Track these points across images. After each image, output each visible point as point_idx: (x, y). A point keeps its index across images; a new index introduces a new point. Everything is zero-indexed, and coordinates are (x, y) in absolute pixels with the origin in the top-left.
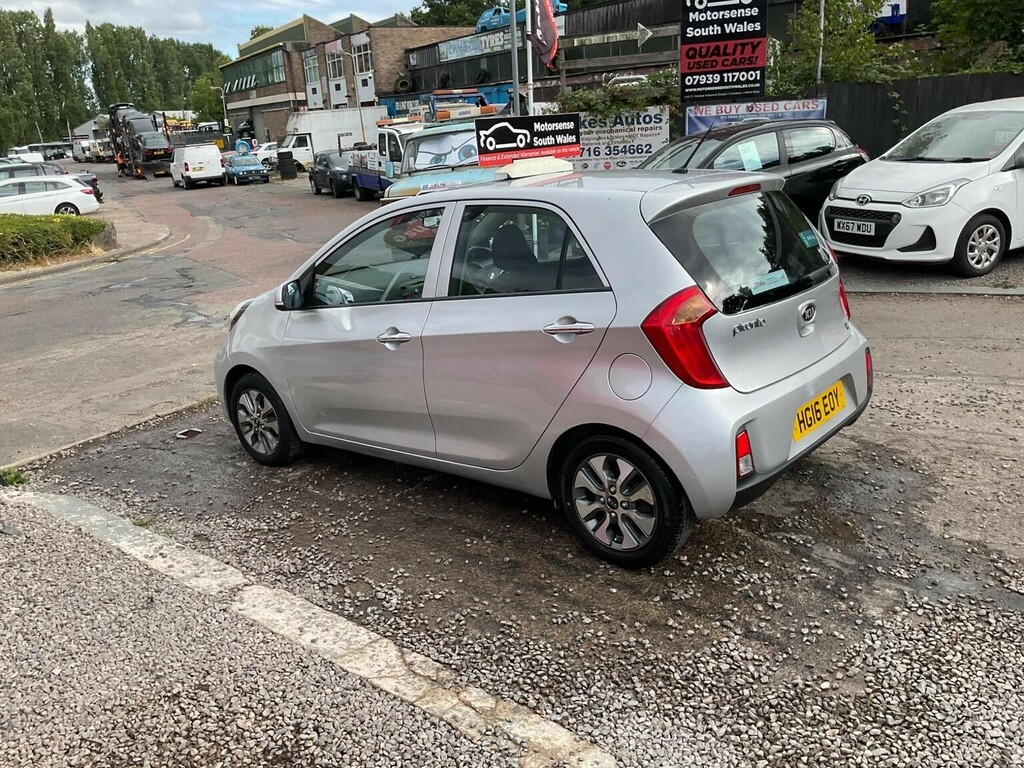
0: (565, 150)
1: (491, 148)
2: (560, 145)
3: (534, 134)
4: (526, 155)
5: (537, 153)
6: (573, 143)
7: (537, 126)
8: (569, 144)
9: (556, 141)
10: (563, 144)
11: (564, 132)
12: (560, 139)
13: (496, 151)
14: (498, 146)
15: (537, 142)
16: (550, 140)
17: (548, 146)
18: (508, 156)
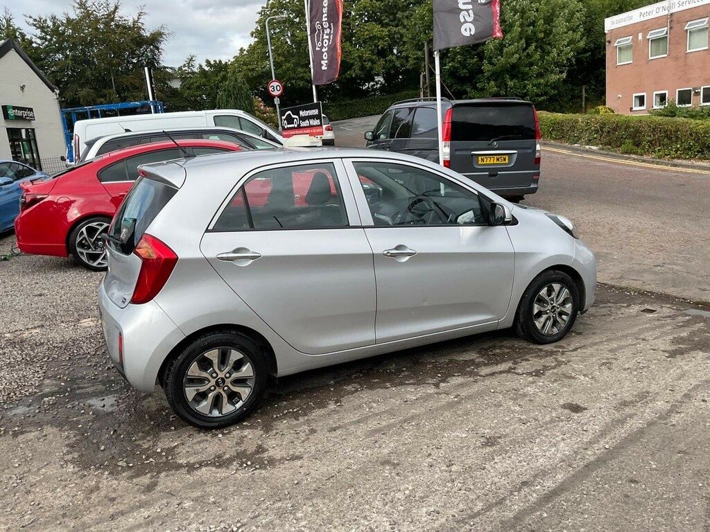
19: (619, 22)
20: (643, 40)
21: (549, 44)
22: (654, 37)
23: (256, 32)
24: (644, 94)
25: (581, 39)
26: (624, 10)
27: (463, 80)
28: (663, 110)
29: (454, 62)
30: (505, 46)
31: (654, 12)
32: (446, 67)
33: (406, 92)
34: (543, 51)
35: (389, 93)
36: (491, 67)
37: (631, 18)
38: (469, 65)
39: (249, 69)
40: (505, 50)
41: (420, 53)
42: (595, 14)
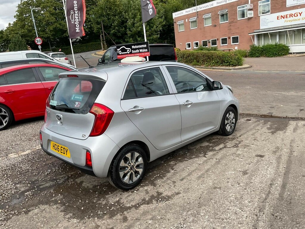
0: (143, 54)
1: (120, 54)
2: (141, 52)
3: (132, 49)
4: (130, 56)
5: (133, 55)
6: (146, 52)
7: (133, 47)
8: (145, 52)
9: (139, 51)
10: (142, 52)
11: (142, 48)
12: (141, 50)
13: (122, 54)
14: (122, 53)
15: (133, 52)
16: (138, 51)
17: (137, 53)
18: (125, 56)
19: (178, 14)
20: (188, 22)
21: (152, 23)
22: (192, 20)
23: (17, 16)
24: (190, 43)
25: (164, 21)
26: (178, 10)
27: (119, 38)
28: (198, 49)
29: (115, 30)
30: (135, 24)
31: (191, 11)
32: (112, 32)
33: (92, 43)
34: (150, 26)
35: (83, 43)
36: (130, 32)
37: (182, 13)
38: (121, 31)
39: (15, 33)
40: (135, 25)
41: (99, 26)
42: (167, 11)
